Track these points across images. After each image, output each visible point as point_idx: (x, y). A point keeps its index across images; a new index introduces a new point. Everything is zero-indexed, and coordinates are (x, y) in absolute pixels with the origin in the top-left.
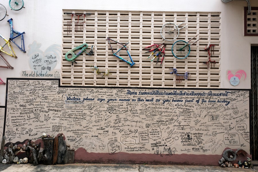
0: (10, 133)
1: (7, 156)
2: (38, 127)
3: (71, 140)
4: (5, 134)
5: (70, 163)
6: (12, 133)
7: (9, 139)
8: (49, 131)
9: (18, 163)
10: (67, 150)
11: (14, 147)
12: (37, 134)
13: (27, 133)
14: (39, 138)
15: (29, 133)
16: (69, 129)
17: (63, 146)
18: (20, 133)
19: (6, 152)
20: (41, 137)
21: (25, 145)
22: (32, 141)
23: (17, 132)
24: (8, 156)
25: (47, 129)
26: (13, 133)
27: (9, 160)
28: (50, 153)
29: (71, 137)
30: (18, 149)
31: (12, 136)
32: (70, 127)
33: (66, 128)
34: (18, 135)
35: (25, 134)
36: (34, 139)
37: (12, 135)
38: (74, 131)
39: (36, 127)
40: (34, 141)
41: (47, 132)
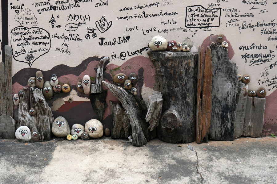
0: (27, 36)
1: (27, 114)
2: (131, 13)
3: (255, 59)
4: (11, 37)
5: (250, 136)
6: (34, 35)
7: (28, 58)
8: (173, 26)
9: (69, 137)
10: (242, 92)
11: (47, 83)
12: (128, 38)
13: (91, 34)
14: (135, 52)
15: (100, 35)
16: (248, 20)
17: (229, 78)
18: (67, 34)
19: (20, 102)
20: (143, 49)
21: (87, 77)
22: (112, 61)
23: (53, 31)
24: (31, 115)
25: (166, 18)
26: (38, 35)
27: (39, 129)
28: (187, 103)
29: (253, 46)
30: (62, 91)
31: (37, 47)
32: (253, 11)
33: (236, 15)
34: (57, 43)
35: (84, 39)
36: (118, 55)
37: (37, 41)
38: (265, 27)
39: (125, 14)
40: (118, 62)
41: (165, 31)
